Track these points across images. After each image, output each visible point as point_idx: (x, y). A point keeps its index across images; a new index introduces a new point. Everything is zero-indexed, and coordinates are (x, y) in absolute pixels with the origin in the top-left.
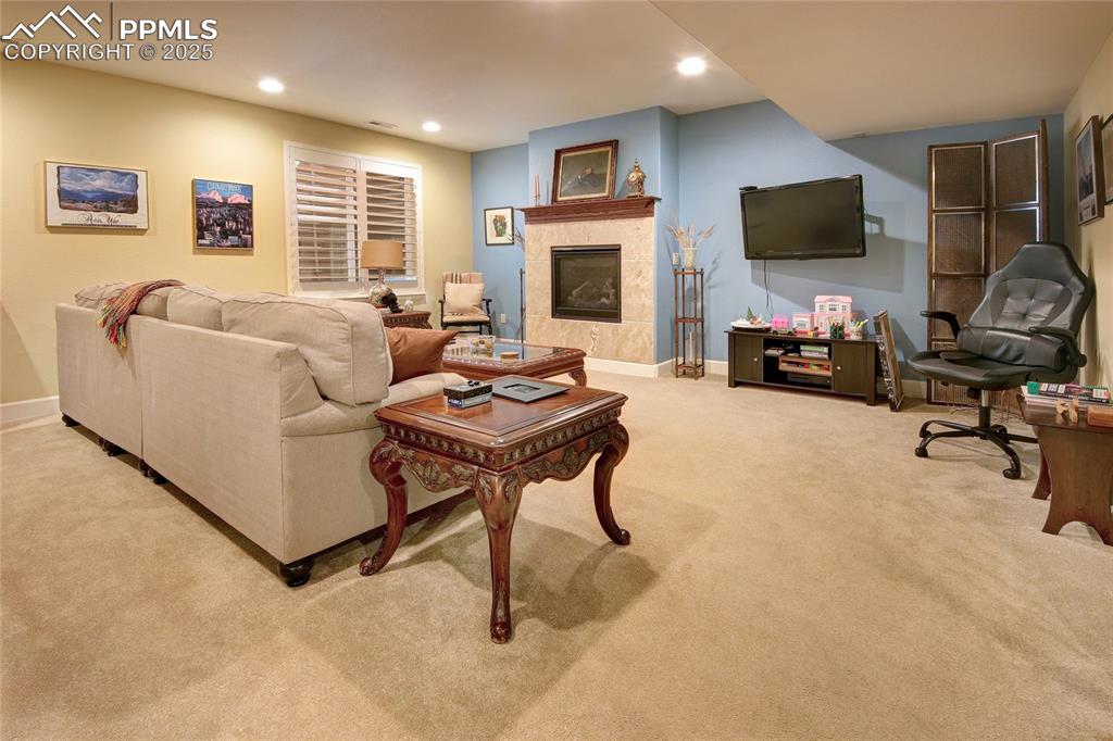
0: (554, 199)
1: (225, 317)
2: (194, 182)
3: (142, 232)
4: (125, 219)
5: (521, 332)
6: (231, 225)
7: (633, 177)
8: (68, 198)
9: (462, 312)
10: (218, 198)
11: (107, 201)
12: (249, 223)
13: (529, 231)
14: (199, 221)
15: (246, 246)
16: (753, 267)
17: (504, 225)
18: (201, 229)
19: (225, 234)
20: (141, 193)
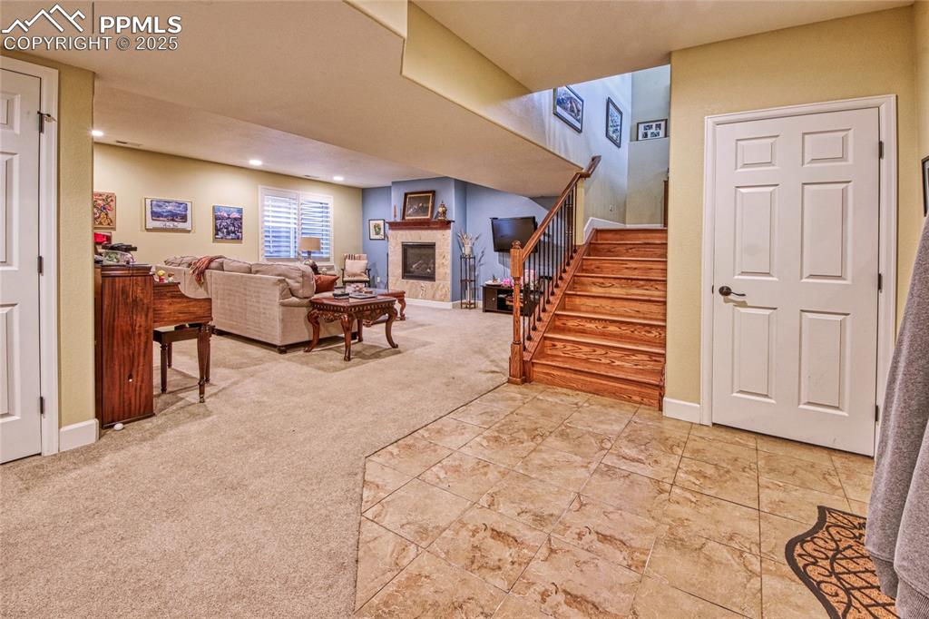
0: (403, 218)
1: (253, 270)
2: (214, 207)
3: (189, 232)
4: (181, 225)
5: (387, 286)
6: (232, 228)
7: (440, 210)
8: (156, 215)
9: (354, 275)
10: (225, 215)
11: (173, 217)
12: (240, 228)
13: (390, 233)
14: (216, 226)
15: (239, 239)
16: (499, 256)
17: (380, 229)
18: (217, 230)
19: (228, 233)
20: (189, 213)
